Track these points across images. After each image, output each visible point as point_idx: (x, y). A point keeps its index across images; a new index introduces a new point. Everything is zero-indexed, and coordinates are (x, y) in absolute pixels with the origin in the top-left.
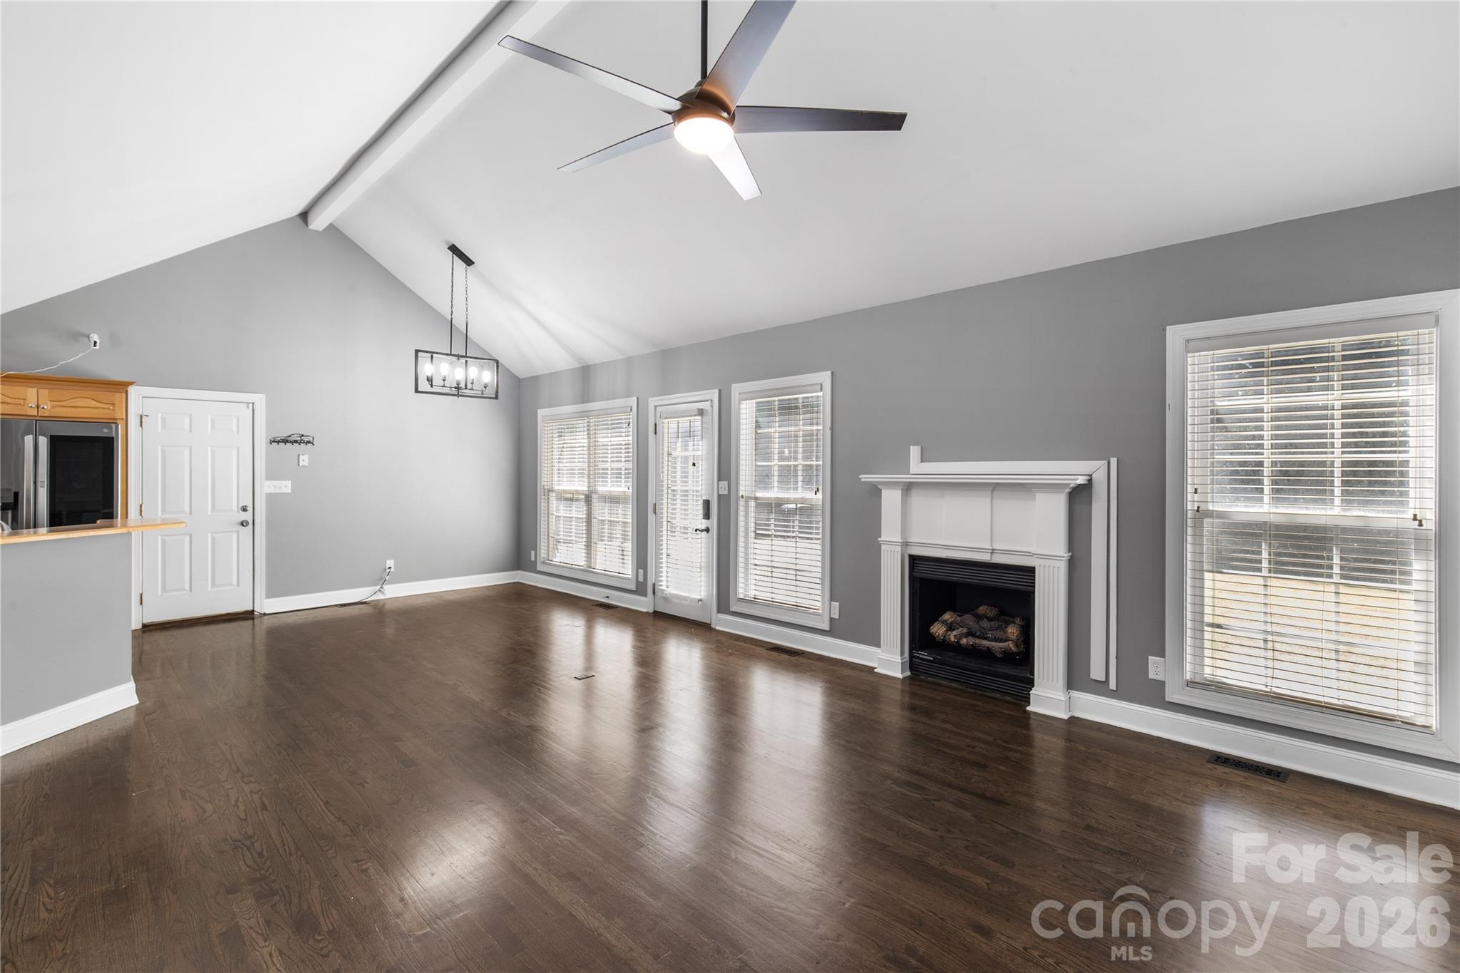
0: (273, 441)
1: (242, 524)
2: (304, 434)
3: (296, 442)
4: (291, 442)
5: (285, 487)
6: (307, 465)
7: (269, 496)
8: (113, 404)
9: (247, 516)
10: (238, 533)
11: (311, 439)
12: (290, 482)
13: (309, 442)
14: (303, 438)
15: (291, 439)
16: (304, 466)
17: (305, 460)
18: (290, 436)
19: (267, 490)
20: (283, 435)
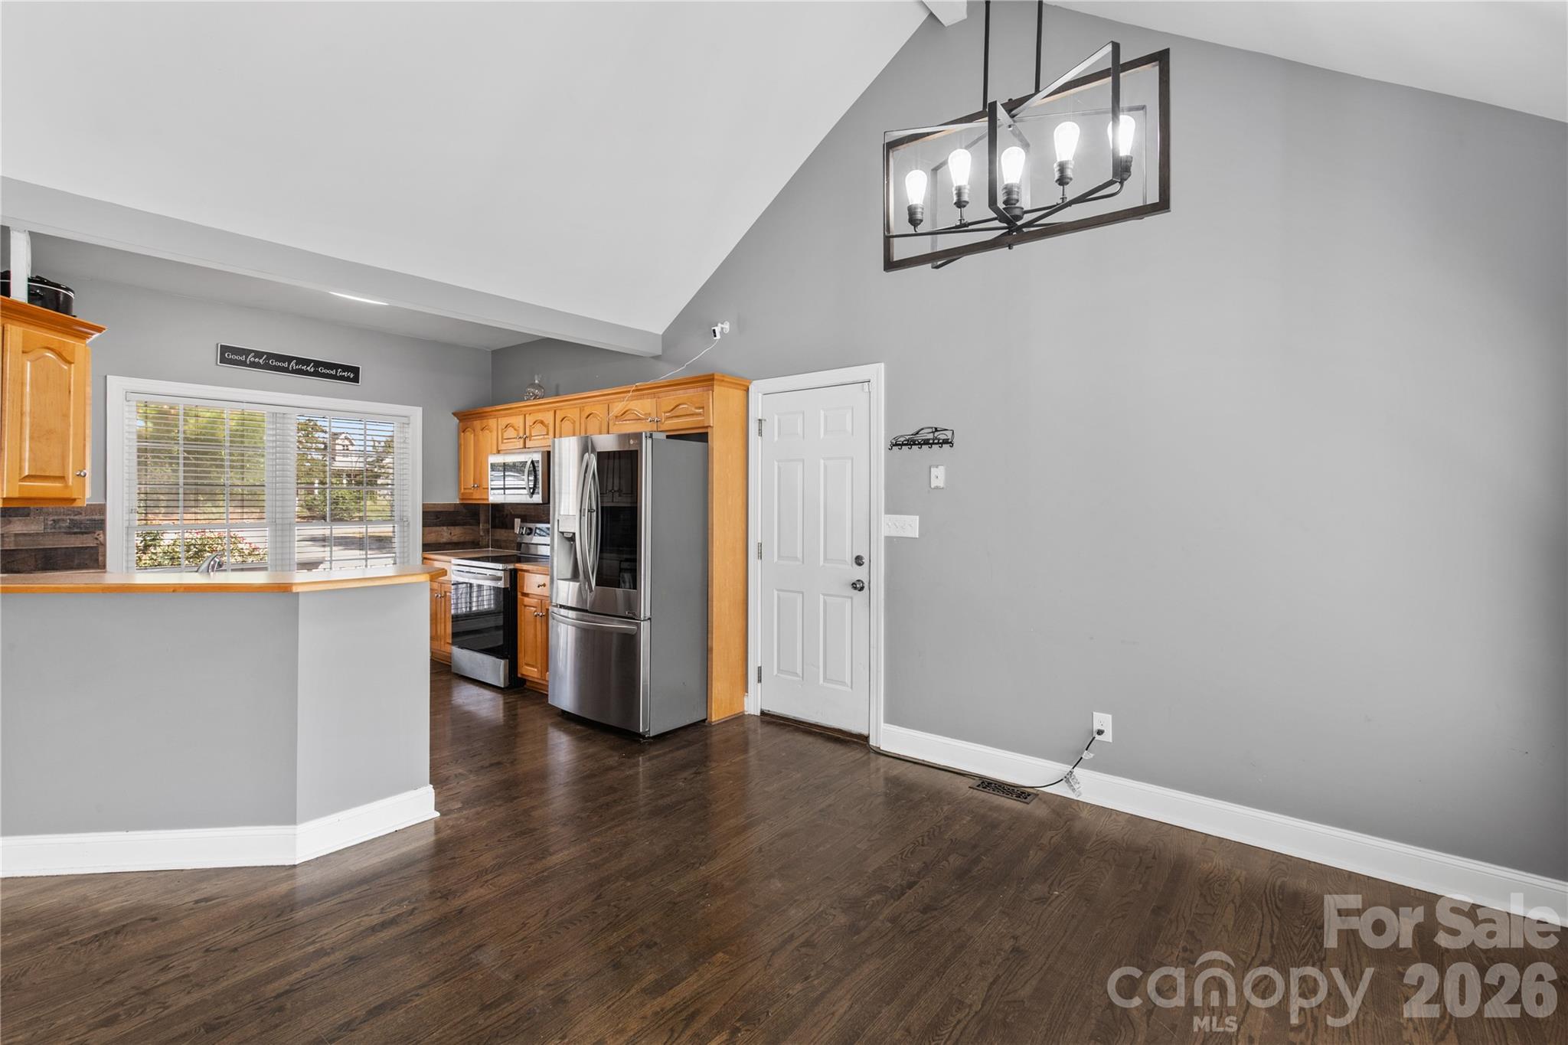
0: (896, 444)
1: (854, 586)
2: (940, 426)
3: (926, 442)
4: (919, 444)
5: (909, 526)
6: (941, 485)
7: (889, 540)
8: (703, 408)
9: (860, 573)
10: (852, 598)
11: (949, 434)
12: (918, 517)
13: (946, 442)
14: (936, 434)
15: (919, 438)
16: (937, 488)
17: (939, 477)
18: (917, 433)
19: (885, 531)
20: (908, 431)
